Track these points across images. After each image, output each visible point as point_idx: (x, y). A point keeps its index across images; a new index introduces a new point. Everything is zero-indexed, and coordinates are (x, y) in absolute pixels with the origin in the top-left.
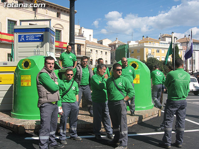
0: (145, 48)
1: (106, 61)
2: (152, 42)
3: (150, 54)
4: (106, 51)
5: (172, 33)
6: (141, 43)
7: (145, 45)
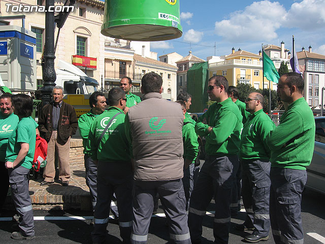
0: (235, 68)
1: (169, 89)
2: (247, 58)
3: (244, 78)
4: (170, 73)
5: (281, 43)
6: (230, 59)
7: (235, 64)
